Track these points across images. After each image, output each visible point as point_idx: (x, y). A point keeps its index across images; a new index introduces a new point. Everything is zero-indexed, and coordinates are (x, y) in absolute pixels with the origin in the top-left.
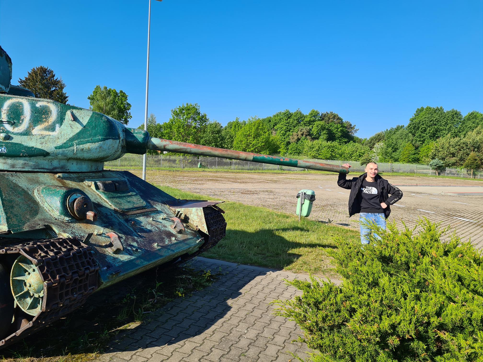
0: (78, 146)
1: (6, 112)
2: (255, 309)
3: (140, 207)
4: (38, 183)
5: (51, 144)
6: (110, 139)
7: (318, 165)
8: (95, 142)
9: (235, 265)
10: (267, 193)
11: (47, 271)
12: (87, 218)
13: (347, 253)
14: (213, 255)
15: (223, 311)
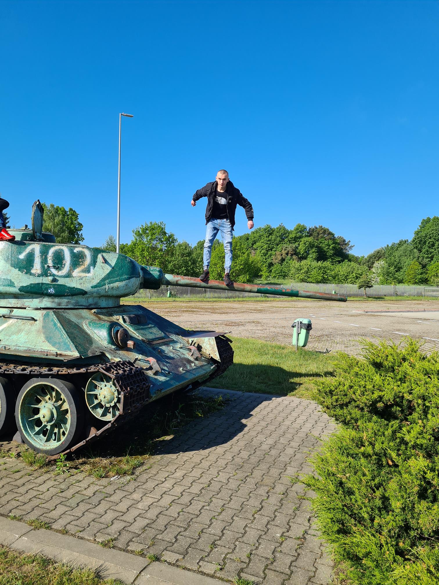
0: (109, 285)
1: (51, 258)
2: (269, 426)
3: (161, 337)
4: (82, 318)
5: (88, 284)
6: (133, 277)
7: (318, 294)
8: (122, 281)
9: (240, 393)
10: (253, 324)
11: (122, 383)
12: (128, 346)
13: (349, 364)
14: (217, 385)
15: (241, 426)
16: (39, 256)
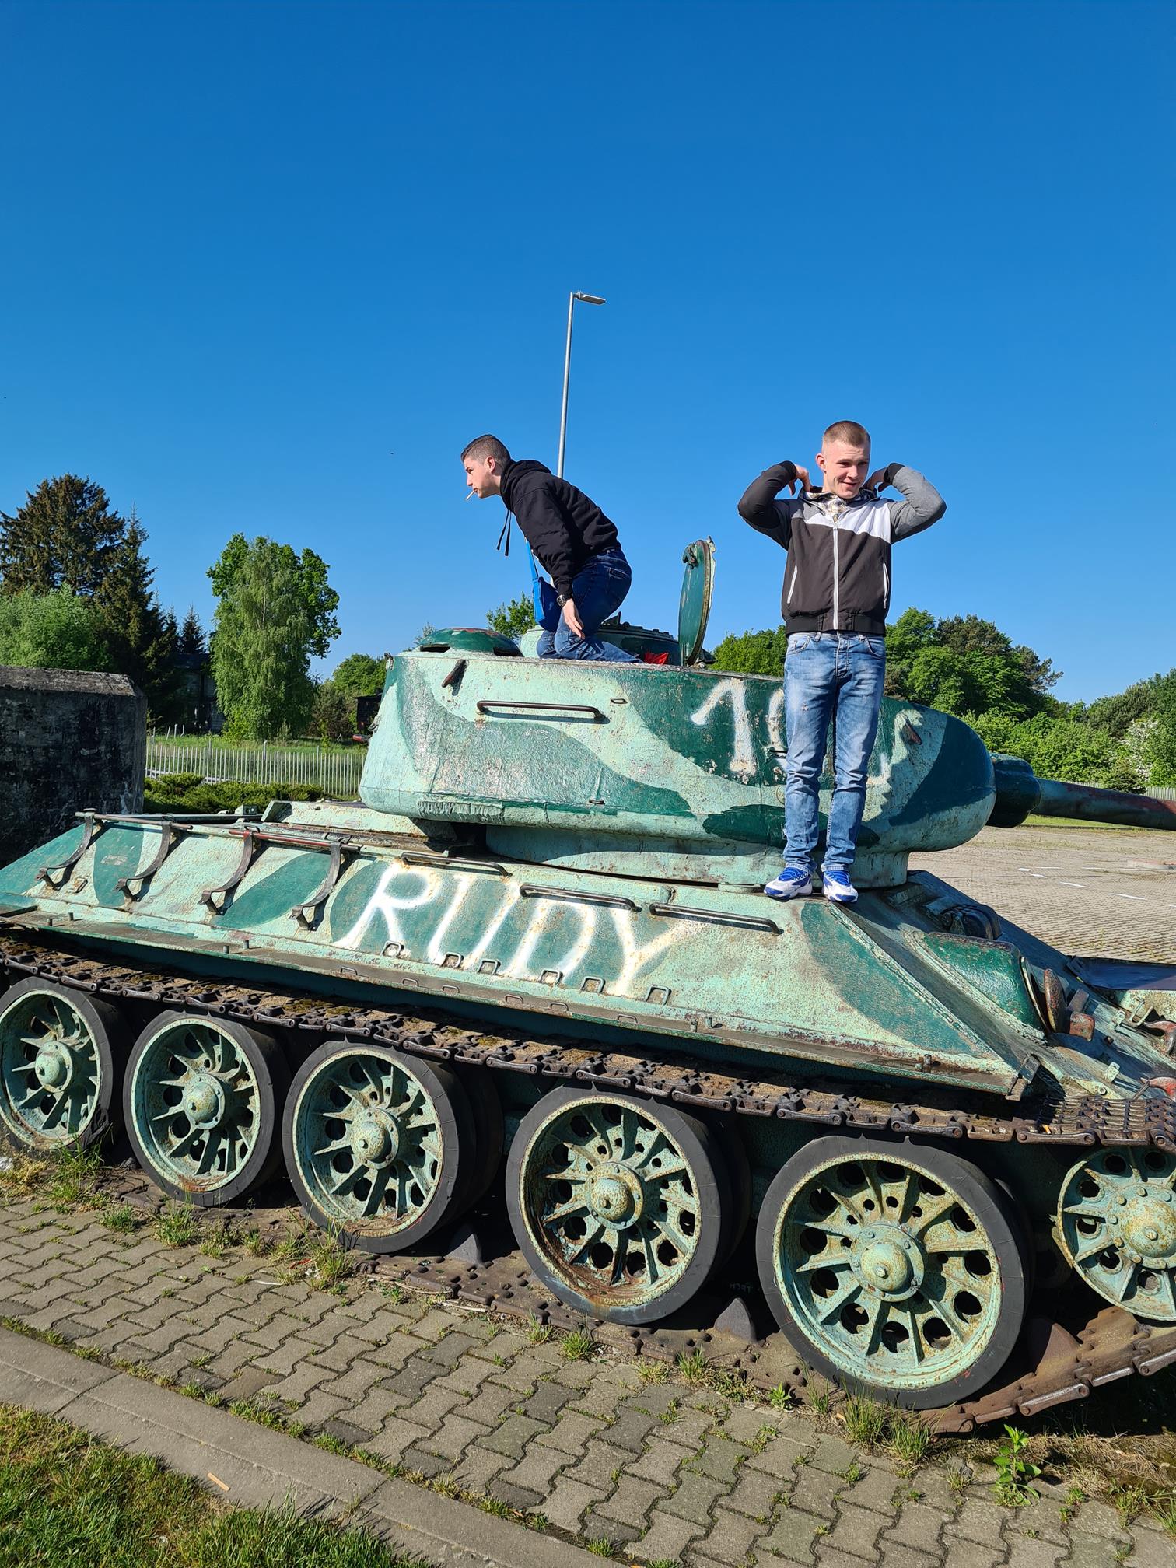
1: (776, 724)
5: (881, 812)
12: (1072, 1032)
16: (745, 718)
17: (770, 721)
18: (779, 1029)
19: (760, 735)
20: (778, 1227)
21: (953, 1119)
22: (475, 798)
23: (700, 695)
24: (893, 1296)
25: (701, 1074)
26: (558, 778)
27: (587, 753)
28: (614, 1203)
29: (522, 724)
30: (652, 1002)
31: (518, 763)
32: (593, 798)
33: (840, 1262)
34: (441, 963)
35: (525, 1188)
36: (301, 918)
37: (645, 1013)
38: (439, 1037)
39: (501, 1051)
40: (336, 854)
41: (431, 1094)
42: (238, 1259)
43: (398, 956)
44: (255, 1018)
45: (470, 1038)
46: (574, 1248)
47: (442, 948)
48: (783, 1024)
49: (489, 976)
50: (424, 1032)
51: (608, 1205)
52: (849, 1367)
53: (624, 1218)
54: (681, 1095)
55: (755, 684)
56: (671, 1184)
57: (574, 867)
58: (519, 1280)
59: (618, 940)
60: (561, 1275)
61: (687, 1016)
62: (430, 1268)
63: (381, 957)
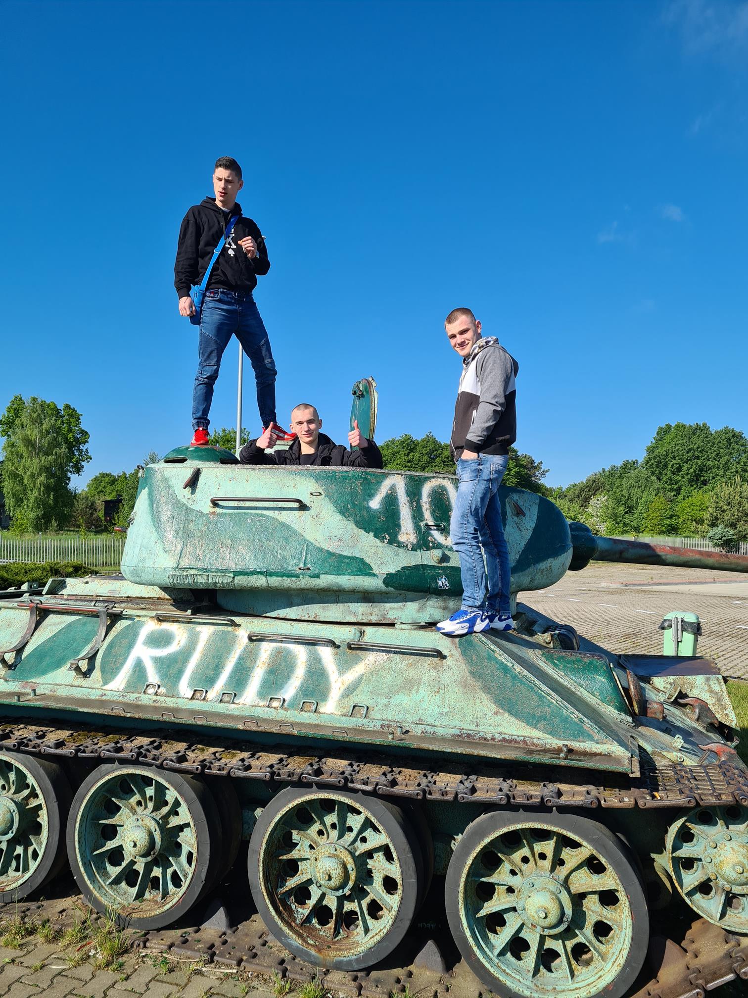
1: (428, 506)
8: (557, 556)
12: (649, 715)
16: (406, 502)
17: (424, 504)
18: (452, 731)
19: (417, 515)
20: (462, 885)
21: (588, 793)
22: (212, 570)
23: (375, 487)
24: (550, 931)
25: (394, 769)
26: (274, 552)
27: (295, 533)
28: (334, 876)
29: (245, 513)
30: (354, 717)
31: (244, 542)
32: (301, 565)
33: (507, 907)
34: (190, 697)
35: (263, 870)
36: (78, 669)
37: (350, 726)
38: (191, 755)
39: (240, 763)
40: (104, 617)
41: (186, 801)
42: (33, 947)
43: (156, 694)
44: (42, 751)
45: (214, 753)
46: (303, 912)
47: (190, 685)
48: (455, 728)
49: (228, 705)
50: (179, 752)
51: (330, 878)
52: (521, 990)
53: (342, 886)
54: (383, 789)
55: (411, 478)
56: (375, 855)
57: (288, 617)
58: (261, 941)
59: (324, 671)
60: (294, 936)
61: (382, 726)
62: (190, 939)
63: (143, 696)
